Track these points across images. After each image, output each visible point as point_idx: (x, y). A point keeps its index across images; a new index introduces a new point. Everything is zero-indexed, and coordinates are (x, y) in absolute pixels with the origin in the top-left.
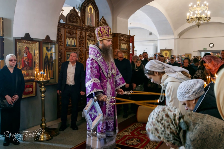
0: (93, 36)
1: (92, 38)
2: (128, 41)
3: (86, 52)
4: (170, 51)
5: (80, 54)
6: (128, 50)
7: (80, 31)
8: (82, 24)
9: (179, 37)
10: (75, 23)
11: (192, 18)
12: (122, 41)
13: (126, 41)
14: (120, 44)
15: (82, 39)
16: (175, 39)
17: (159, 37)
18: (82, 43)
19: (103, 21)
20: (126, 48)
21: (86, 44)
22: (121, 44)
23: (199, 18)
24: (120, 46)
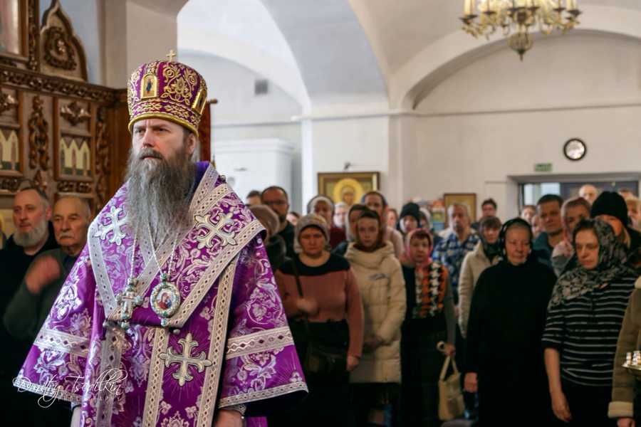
4: (370, 180)
9: (414, 107)
11: (489, 13)
16: (393, 117)
17: (309, 107)
19: (59, 24)
23: (521, 11)
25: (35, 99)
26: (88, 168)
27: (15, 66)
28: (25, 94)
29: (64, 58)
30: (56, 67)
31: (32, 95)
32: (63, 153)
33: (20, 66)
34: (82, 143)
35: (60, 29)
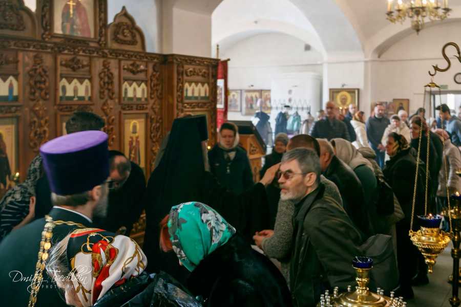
0: (83, 66)
1: (81, 72)
2: (210, 74)
3: (56, 115)
4: (354, 92)
5: (35, 122)
6: (211, 98)
7: (32, 54)
8: (39, 31)
9: (379, 57)
10: (12, 29)
12: (187, 75)
13: (203, 76)
14: (182, 83)
15: (42, 76)
16: (366, 62)
18: (41, 89)
19: (125, 20)
20: (203, 94)
21: (56, 90)
22: (187, 85)
23: (418, 9)
24: (181, 90)
25: (104, 61)
26: (146, 96)
27: (88, 44)
28: (96, 59)
29: (129, 38)
30: (122, 43)
31: (102, 60)
32: (126, 89)
33: (92, 44)
34: (141, 84)
35: (126, 23)
